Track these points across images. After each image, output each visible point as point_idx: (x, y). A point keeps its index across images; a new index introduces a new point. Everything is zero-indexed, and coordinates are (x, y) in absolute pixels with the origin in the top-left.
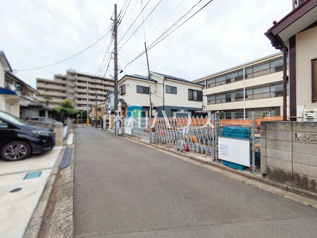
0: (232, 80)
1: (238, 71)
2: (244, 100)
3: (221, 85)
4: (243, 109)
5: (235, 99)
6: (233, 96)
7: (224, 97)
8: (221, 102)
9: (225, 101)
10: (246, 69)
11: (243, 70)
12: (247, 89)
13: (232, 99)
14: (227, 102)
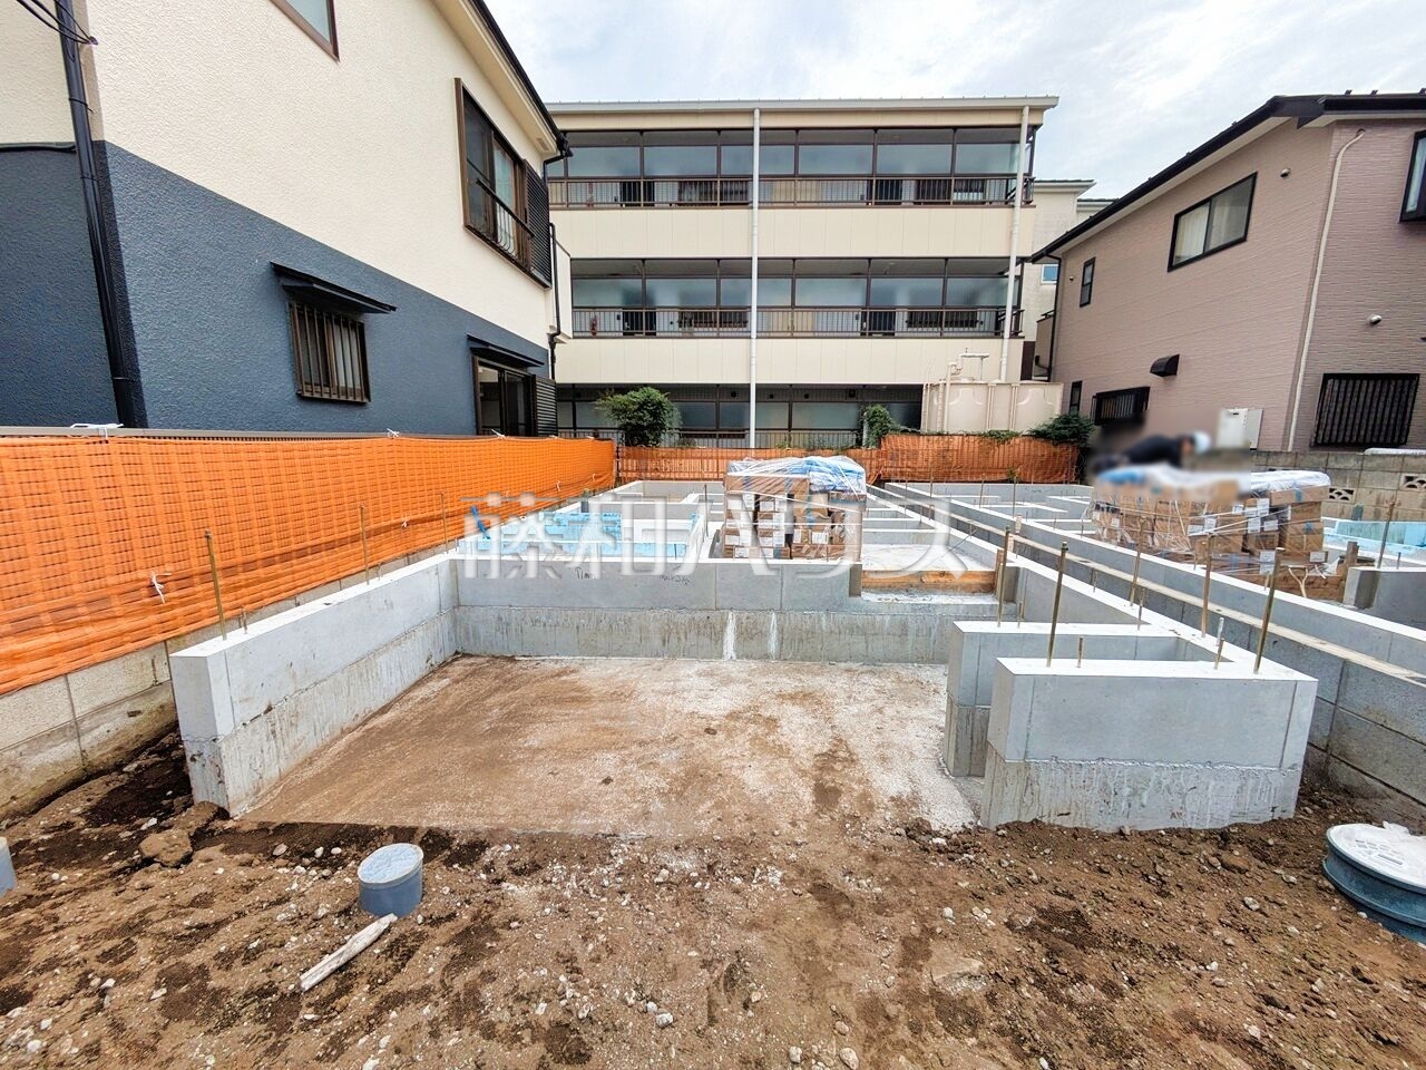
0: (663, 192)
1: (720, 137)
2: (754, 335)
3: (590, 205)
4: (746, 388)
5: (677, 325)
6: (666, 295)
7: (611, 296)
8: (594, 333)
9: (619, 325)
10: (771, 136)
11: (752, 144)
12: (774, 269)
13: (663, 320)
14: (627, 334)
